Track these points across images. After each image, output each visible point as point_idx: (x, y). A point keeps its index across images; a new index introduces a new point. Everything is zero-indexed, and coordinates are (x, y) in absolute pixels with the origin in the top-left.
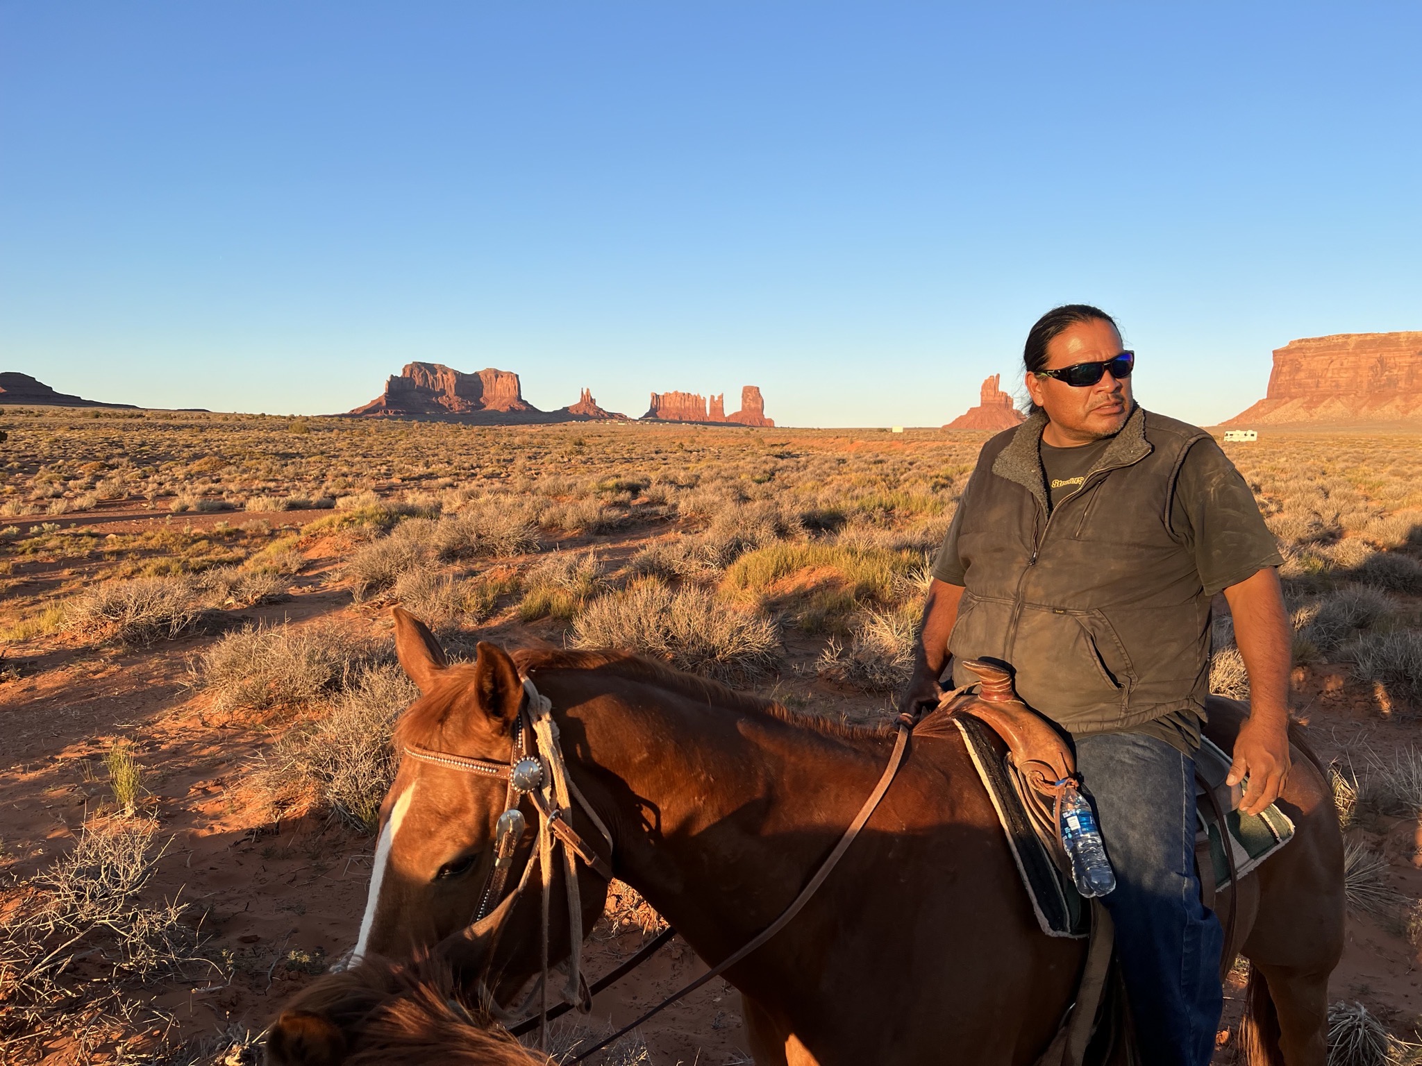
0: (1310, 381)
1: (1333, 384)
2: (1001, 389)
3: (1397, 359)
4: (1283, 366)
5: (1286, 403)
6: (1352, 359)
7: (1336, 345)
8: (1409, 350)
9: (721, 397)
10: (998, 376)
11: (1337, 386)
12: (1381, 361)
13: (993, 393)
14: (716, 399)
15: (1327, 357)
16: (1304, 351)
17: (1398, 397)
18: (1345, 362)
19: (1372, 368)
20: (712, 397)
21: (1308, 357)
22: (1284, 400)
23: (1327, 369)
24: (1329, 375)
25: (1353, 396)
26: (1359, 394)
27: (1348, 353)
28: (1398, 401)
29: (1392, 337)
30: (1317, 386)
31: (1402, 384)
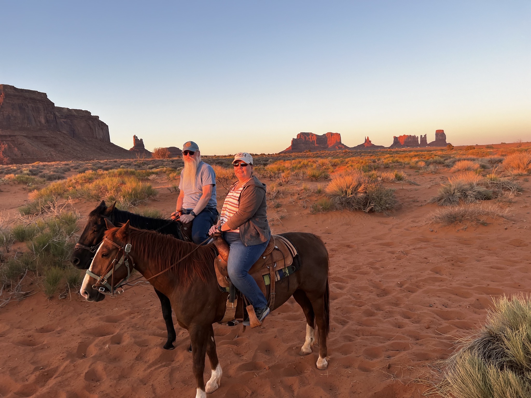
9: (425, 136)
14: (423, 136)
20: (421, 136)
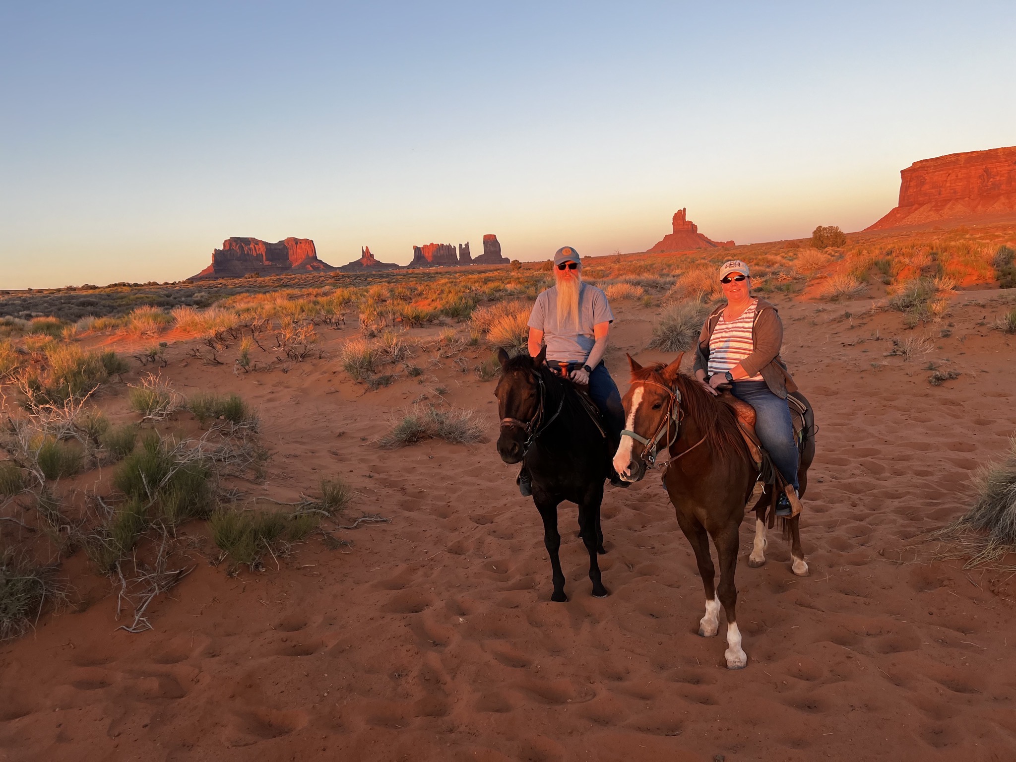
0: (933, 191)
1: (952, 191)
2: (687, 219)
3: (998, 169)
4: (910, 181)
5: (916, 209)
6: (963, 171)
7: (951, 162)
8: (1007, 161)
9: (467, 245)
10: (685, 209)
11: (955, 192)
12: (986, 170)
13: (682, 223)
14: (464, 246)
15: (945, 172)
16: (926, 168)
17: (1002, 197)
18: (959, 174)
19: (980, 177)
20: (461, 245)
21: (930, 173)
22: (914, 207)
23: (946, 181)
24: (948, 184)
25: (967, 199)
26: (972, 197)
27: (961, 167)
28: (1003, 199)
29: (992, 153)
30: (940, 194)
31: (1003, 187)
